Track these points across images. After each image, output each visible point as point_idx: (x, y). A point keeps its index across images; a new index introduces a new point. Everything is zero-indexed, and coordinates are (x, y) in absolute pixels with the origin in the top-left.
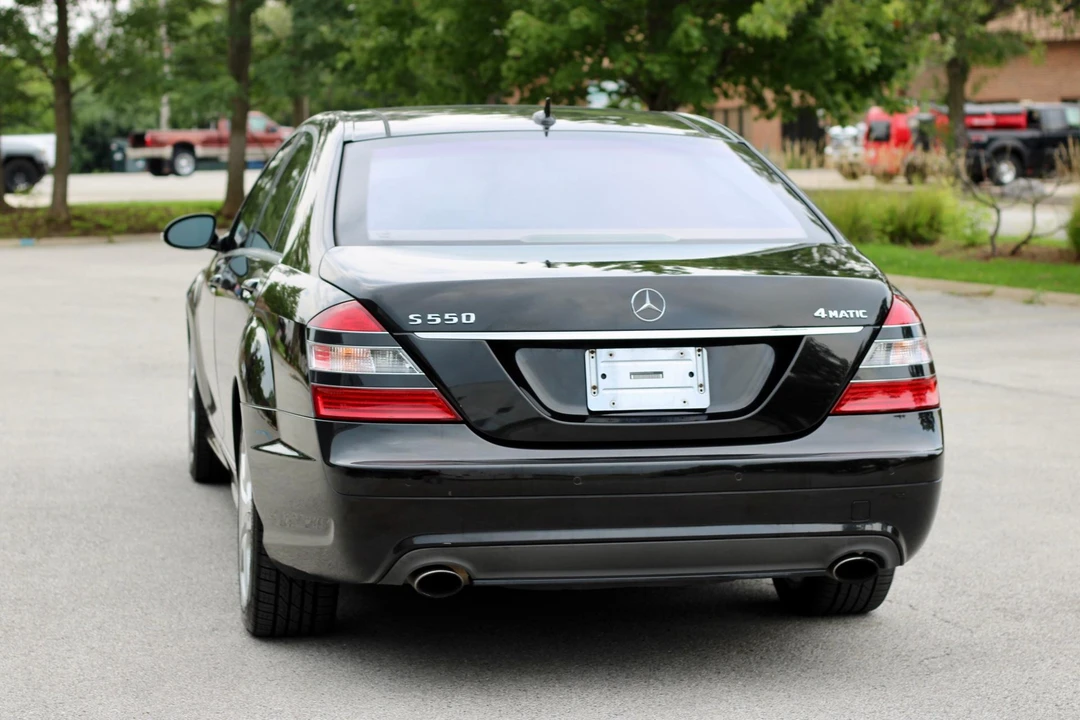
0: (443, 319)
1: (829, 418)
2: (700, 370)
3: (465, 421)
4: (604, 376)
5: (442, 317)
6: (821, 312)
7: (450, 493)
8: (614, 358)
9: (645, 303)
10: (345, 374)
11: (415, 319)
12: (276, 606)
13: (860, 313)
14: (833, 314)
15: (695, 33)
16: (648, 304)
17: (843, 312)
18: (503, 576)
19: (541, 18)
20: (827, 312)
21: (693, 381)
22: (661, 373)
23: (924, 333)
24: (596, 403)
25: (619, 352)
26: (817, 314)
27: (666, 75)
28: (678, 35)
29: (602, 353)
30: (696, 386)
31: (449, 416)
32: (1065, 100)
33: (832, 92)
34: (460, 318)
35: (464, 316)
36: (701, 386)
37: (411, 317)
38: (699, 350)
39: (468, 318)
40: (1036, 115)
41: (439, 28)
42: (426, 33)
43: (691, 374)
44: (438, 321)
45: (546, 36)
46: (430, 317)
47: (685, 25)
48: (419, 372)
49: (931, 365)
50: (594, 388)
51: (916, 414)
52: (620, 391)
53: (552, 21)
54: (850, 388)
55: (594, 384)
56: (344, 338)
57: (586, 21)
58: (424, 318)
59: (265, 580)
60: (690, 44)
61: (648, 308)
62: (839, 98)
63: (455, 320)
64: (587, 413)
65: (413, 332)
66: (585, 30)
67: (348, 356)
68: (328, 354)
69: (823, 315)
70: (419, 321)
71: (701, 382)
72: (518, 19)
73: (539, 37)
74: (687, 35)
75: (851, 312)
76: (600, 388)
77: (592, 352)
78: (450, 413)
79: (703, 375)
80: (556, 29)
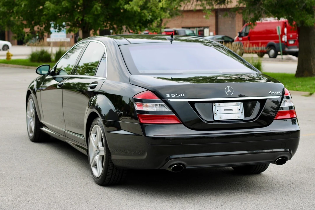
0: (176, 96)
1: (274, 121)
2: (242, 109)
3: (183, 123)
4: (218, 110)
5: (175, 95)
6: (270, 92)
7: (181, 143)
8: (220, 106)
9: (228, 90)
10: (146, 111)
11: (168, 95)
12: (111, 176)
13: (279, 92)
14: (273, 93)
15: (99, 8)
16: (229, 91)
17: (275, 92)
18: (193, 166)
19: (53, 3)
20: (272, 92)
21: (240, 112)
22: (232, 109)
23: (292, 98)
24: (216, 118)
25: (222, 104)
26: (270, 93)
27: (90, 21)
28: (94, 9)
29: (217, 104)
30: (241, 113)
31: (178, 122)
32: (183, 28)
33: (136, 26)
34: (180, 95)
35: (181, 94)
36: (242, 113)
37: (167, 95)
38: (241, 103)
39: (183, 95)
40: (176, 32)
41: (23, 6)
42: (18, 8)
43: (239, 110)
44: (174, 96)
45: (55, 9)
46: (172, 95)
47: (95, 6)
48: (169, 110)
49: (294, 106)
50: (215, 114)
51: (291, 119)
52: (222, 115)
53: (57, 5)
54: (278, 113)
55: (215, 113)
56: (143, 101)
57: (67, 5)
58: (170, 95)
59: (110, 169)
60: (97, 12)
61: (229, 92)
62: (138, 28)
63: (179, 96)
64: (213, 121)
65: (168, 99)
66: (67, 7)
67: (147, 106)
68: (142, 106)
69: (271, 93)
70: (169, 96)
71: (242, 112)
72: (47, 4)
73: (53, 9)
74: (97, 9)
75: (277, 92)
76: (217, 114)
77: (214, 104)
78: (179, 121)
79: (242, 110)
80: (58, 7)
